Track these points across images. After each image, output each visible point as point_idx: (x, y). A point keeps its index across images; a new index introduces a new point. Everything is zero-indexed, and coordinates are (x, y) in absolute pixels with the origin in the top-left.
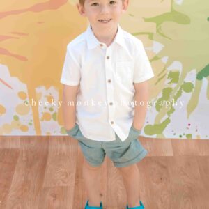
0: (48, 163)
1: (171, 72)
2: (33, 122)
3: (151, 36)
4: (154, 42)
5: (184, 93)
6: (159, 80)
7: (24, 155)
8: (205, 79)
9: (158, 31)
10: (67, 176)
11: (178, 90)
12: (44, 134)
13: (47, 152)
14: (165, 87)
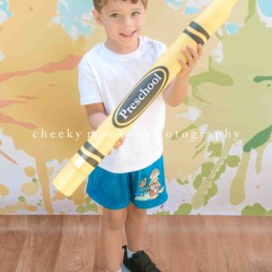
0: (61, 249)
1: (211, 143)
2: (43, 203)
5: (228, 168)
7: (32, 239)
8: (253, 151)
9: (194, 94)
10: (83, 266)
11: (221, 164)
12: (56, 213)
13: (61, 235)
14: (205, 162)
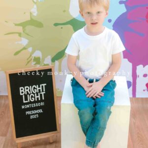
3: (20, 34)
4: (22, 38)
6: (28, 62)
